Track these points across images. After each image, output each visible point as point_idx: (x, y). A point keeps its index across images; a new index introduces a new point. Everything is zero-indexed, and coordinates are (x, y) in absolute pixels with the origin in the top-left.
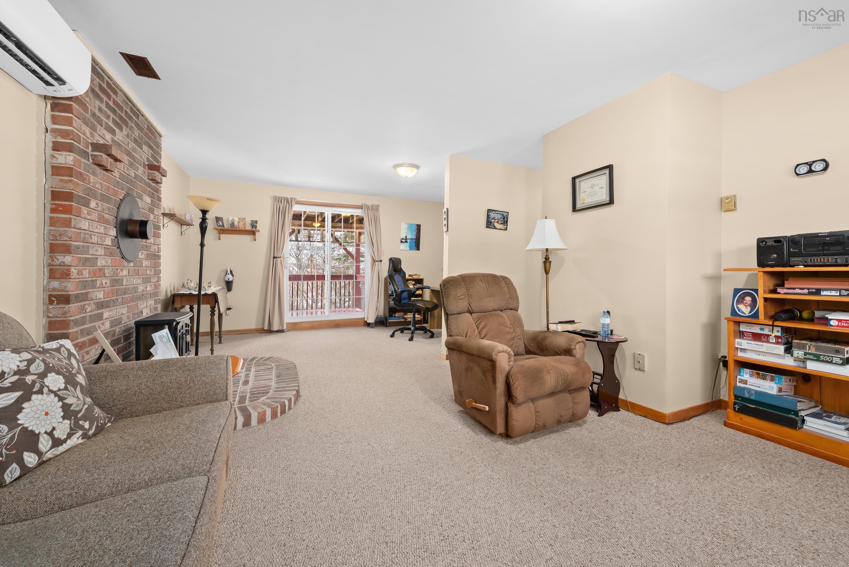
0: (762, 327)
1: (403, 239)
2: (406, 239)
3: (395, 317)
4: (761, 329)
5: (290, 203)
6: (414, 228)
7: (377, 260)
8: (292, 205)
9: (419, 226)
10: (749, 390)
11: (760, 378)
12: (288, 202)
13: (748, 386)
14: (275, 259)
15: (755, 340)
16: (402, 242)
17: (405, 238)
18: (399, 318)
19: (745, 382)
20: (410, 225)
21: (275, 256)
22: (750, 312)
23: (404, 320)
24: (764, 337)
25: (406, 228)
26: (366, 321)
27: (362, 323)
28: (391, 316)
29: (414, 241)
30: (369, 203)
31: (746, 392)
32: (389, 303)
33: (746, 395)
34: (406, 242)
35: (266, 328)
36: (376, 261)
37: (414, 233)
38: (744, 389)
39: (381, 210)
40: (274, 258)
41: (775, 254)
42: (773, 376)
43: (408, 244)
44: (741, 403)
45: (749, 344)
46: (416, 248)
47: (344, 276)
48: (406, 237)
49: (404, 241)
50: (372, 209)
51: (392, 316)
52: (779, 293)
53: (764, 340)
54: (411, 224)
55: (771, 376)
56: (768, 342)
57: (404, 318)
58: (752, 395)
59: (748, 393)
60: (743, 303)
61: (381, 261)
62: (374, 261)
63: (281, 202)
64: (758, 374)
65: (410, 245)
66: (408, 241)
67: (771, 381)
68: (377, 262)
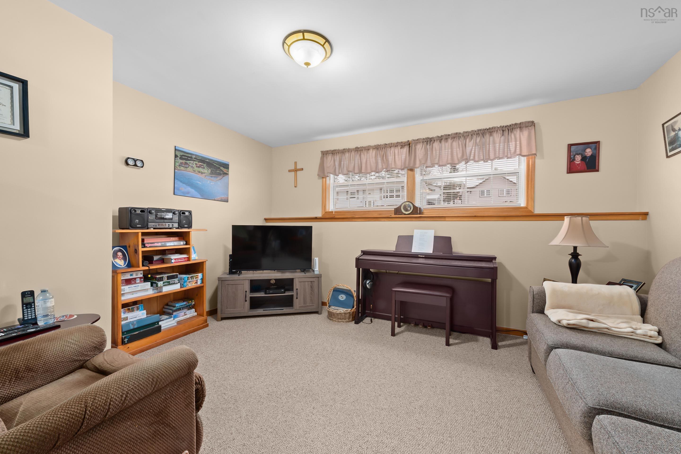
0: (131, 273)
4: (131, 275)
10: (132, 323)
11: (131, 312)
13: (129, 321)
15: (127, 285)
19: (126, 319)
22: (125, 264)
24: (133, 281)
31: (131, 325)
33: (132, 327)
38: (128, 324)
41: (137, 219)
42: (138, 306)
44: (128, 336)
45: (130, 288)
52: (147, 247)
53: (133, 282)
55: (137, 307)
56: (135, 283)
58: (135, 325)
59: (132, 324)
60: (117, 257)
64: (129, 309)
67: (137, 310)
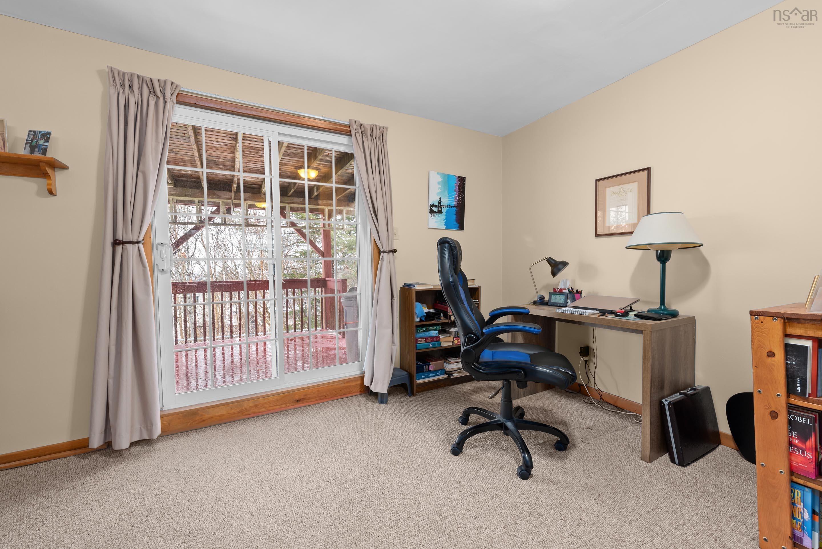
1: (433, 205)
2: (440, 206)
3: (428, 371)
5: (159, 94)
6: (454, 183)
7: (386, 248)
8: (165, 102)
9: (462, 181)
12: (152, 91)
14: (119, 248)
16: (432, 211)
17: (437, 204)
18: (435, 372)
20: (447, 178)
21: (120, 236)
23: (445, 376)
25: (439, 183)
26: (368, 387)
27: (358, 389)
28: (420, 370)
29: (454, 210)
30: (367, 121)
32: (416, 343)
34: (440, 212)
35: (96, 442)
36: (384, 252)
37: (455, 194)
39: (390, 137)
40: (116, 243)
43: (443, 216)
46: (458, 225)
47: (312, 281)
48: (439, 203)
49: (435, 209)
50: (372, 136)
51: (422, 371)
54: (449, 176)
57: (446, 373)
61: (394, 251)
62: (378, 252)
63: (130, 87)
65: (446, 219)
66: (444, 210)
68: (385, 255)
